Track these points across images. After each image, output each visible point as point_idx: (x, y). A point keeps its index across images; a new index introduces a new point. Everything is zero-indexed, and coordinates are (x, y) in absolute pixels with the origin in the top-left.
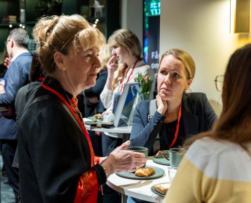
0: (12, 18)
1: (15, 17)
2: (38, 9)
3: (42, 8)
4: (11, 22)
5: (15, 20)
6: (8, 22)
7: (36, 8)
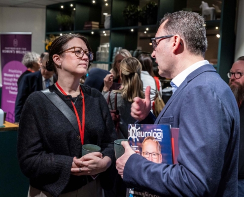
0: (95, 24)
1: (98, 23)
2: (127, 13)
3: (132, 11)
4: (93, 29)
5: (97, 26)
6: (90, 28)
7: (125, 12)
